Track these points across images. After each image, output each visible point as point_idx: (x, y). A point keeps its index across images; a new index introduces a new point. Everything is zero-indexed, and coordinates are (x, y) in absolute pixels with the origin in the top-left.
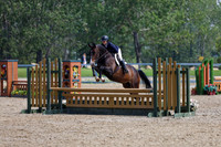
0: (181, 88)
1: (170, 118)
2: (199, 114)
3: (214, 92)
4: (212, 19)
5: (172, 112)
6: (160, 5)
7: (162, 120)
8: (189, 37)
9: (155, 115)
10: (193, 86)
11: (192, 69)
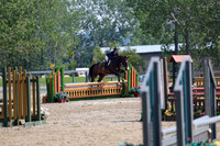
0: (31, 97)
1: (21, 127)
2: (49, 122)
3: (65, 99)
4: (63, 26)
5: (23, 121)
6: (9, 14)
7: (12, 129)
8: (39, 45)
9: (5, 125)
10: (43, 94)
11: (43, 77)
